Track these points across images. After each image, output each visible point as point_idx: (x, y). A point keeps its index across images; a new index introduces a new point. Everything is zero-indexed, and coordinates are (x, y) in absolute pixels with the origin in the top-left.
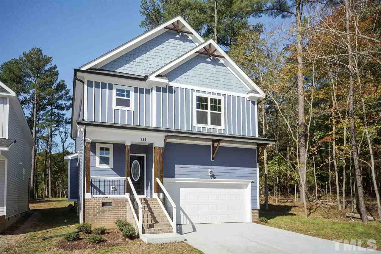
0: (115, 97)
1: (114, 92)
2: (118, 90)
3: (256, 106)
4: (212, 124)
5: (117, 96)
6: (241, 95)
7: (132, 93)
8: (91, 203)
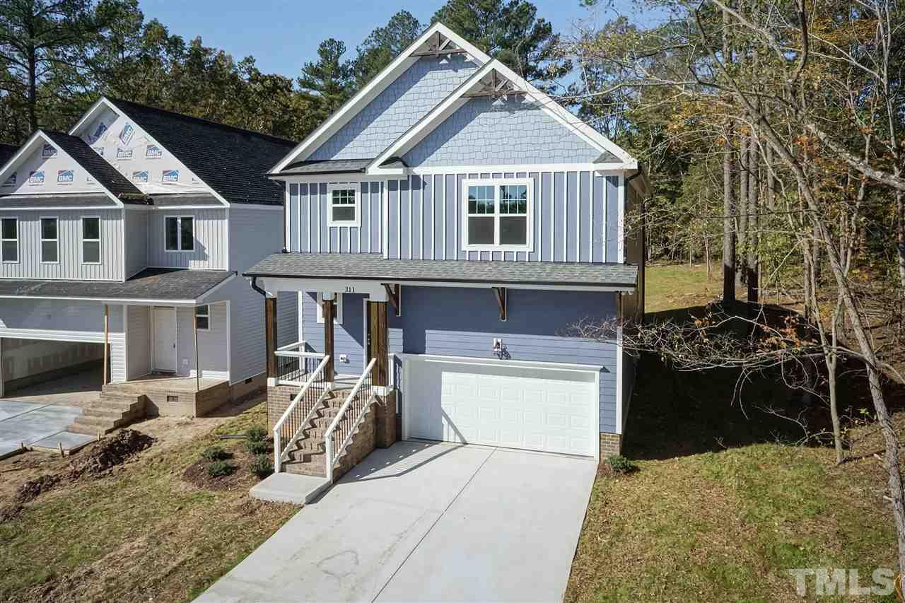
0: (330, 205)
1: (330, 197)
2: (335, 193)
3: (621, 189)
4: (502, 242)
5: (334, 203)
6: (579, 167)
7: (358, 196)
8: (275, 394)
